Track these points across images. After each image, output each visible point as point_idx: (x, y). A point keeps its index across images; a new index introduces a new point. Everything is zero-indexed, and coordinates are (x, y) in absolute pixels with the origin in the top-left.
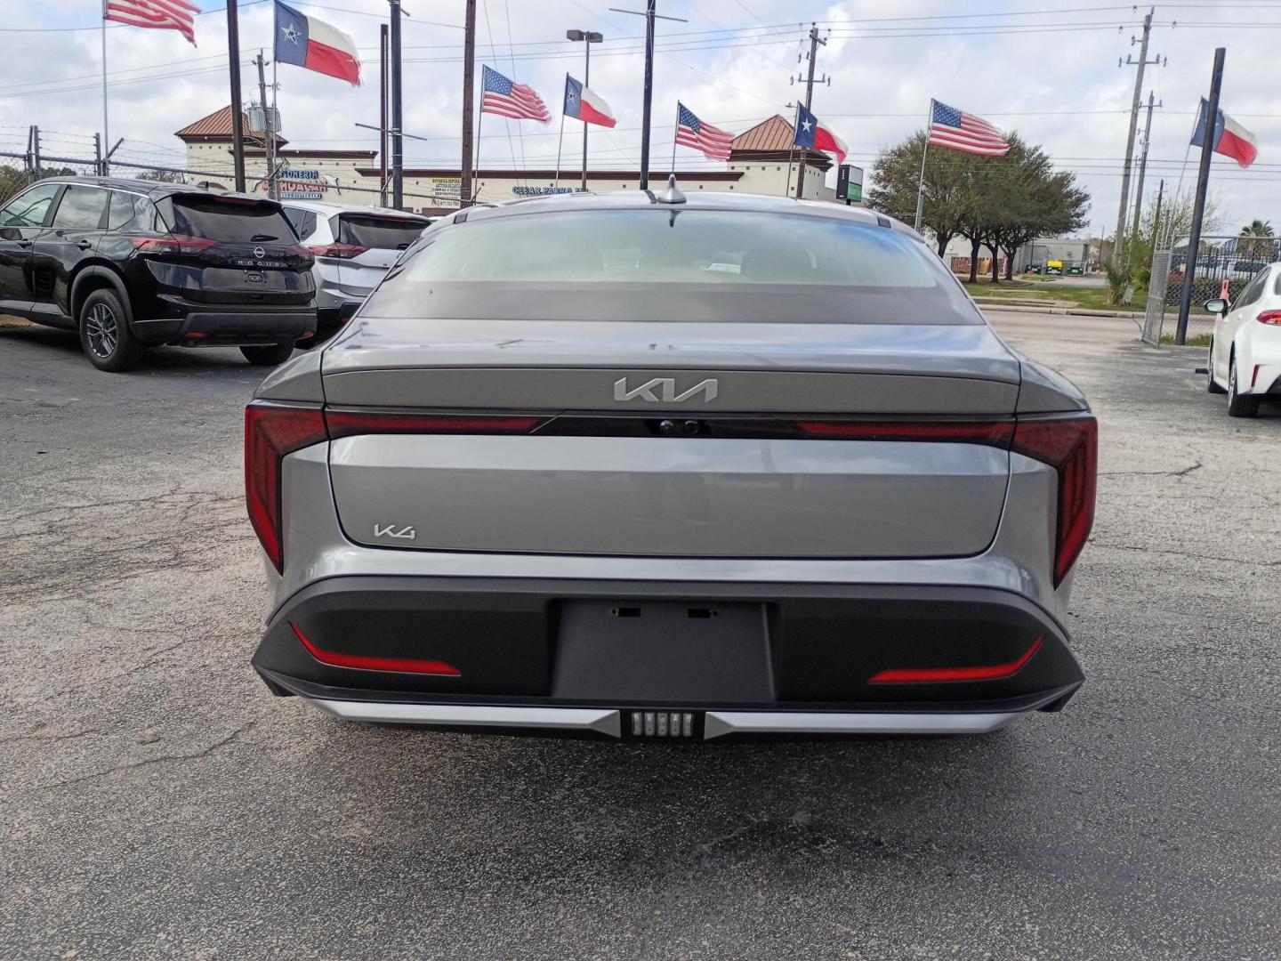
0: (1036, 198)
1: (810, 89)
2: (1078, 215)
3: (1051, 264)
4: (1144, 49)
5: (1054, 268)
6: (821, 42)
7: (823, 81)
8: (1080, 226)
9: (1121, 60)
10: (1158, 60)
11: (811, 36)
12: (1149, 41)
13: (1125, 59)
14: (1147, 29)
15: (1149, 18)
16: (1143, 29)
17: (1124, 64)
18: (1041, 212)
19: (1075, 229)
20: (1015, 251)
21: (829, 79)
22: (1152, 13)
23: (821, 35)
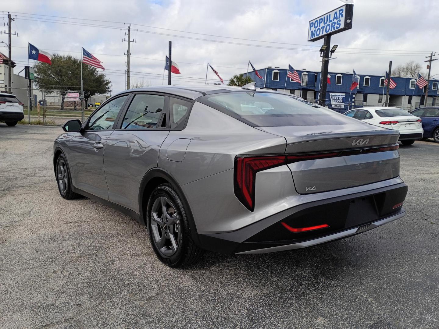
0: (95, 82)
1: (10, 37)
2: (108, 88)
3: (96, 104)
4: (129, 37)
5: (98, 105)
6: (12, 19)
7: (15, 34)
8: (109, 91)
9: (122, 40)
10: (133, 41)
11: (8, 17)
12: (130, 34)
13: (124, 39)
14: (129, 31)
15: (129, 27)
16: (128, 30)
17: (123, 41)
18: (97, 86)
19: (108, 93)
20: (87, 99)
21: (18, 34)
22: (130, 26)
23: (12, 17)
